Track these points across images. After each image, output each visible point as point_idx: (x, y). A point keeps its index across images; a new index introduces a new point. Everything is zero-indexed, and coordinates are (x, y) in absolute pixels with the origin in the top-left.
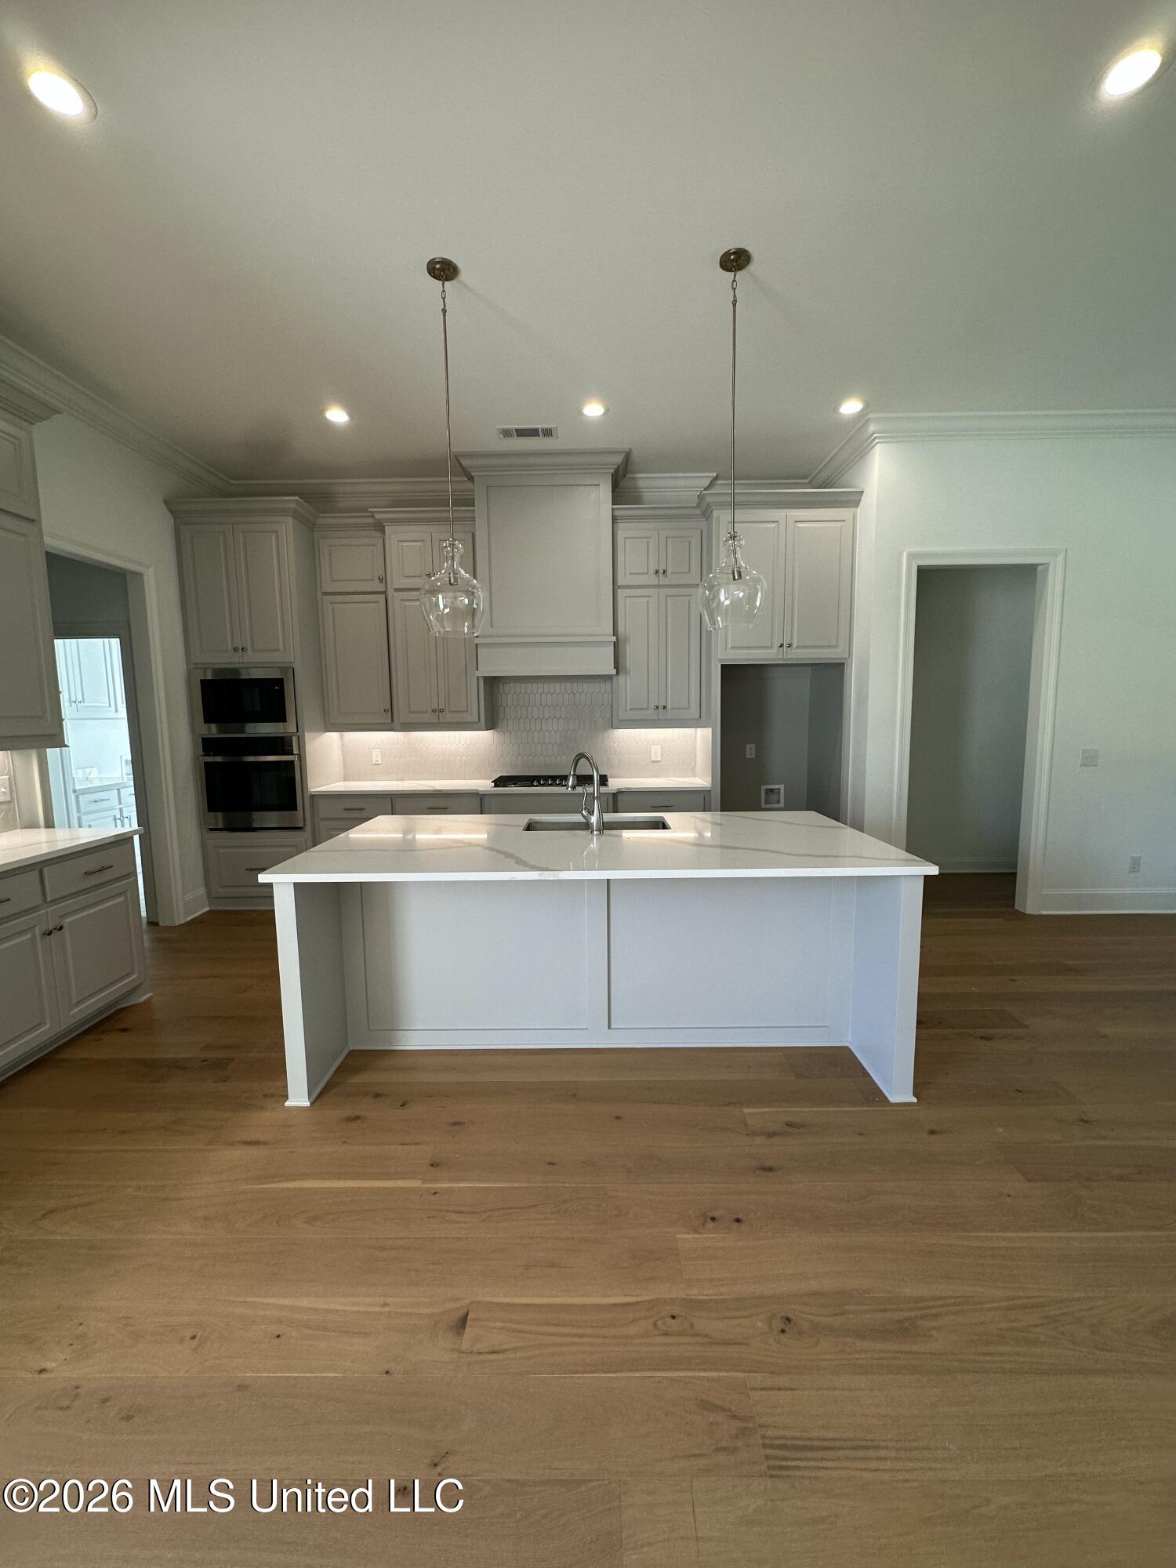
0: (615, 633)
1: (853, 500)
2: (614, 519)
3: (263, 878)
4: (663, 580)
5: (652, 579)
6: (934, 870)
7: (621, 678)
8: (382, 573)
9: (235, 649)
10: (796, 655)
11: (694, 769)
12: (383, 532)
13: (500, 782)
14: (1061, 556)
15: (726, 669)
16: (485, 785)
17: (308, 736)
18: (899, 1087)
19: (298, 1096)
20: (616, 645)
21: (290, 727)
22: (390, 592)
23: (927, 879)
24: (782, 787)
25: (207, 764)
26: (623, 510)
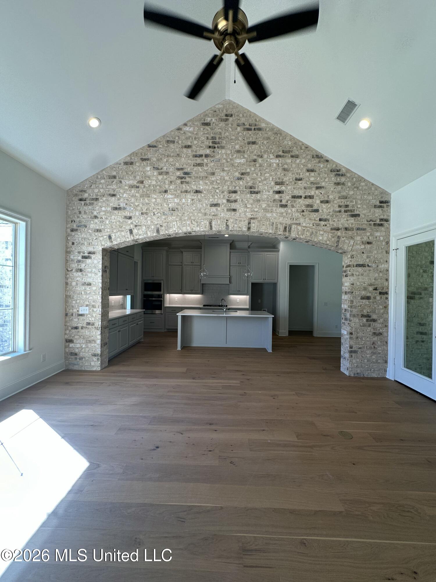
0: (230, 275)
1: (278, 251)
2: (230, 252)
3: (177, 314)
4: (240, 265)
5: (238, 265)
6: (273, 316)
7: (231, 284)
8: (181, 261)
9: (152, 276)
10: (266, 281)
11: (246, 305)
12: (182, 253)
13: (204, 306)
14: (318, 264)
15: (252, 283)
16: (202, 306)
17: (165, 294)
18: (270, 350)
19: (179, 348)
20: (230, 278)
21: (162, 293)
22: (183, 265)
23: (273, 317)
24: (267, 309)
25: (144, 300)
26: (232, 251)
